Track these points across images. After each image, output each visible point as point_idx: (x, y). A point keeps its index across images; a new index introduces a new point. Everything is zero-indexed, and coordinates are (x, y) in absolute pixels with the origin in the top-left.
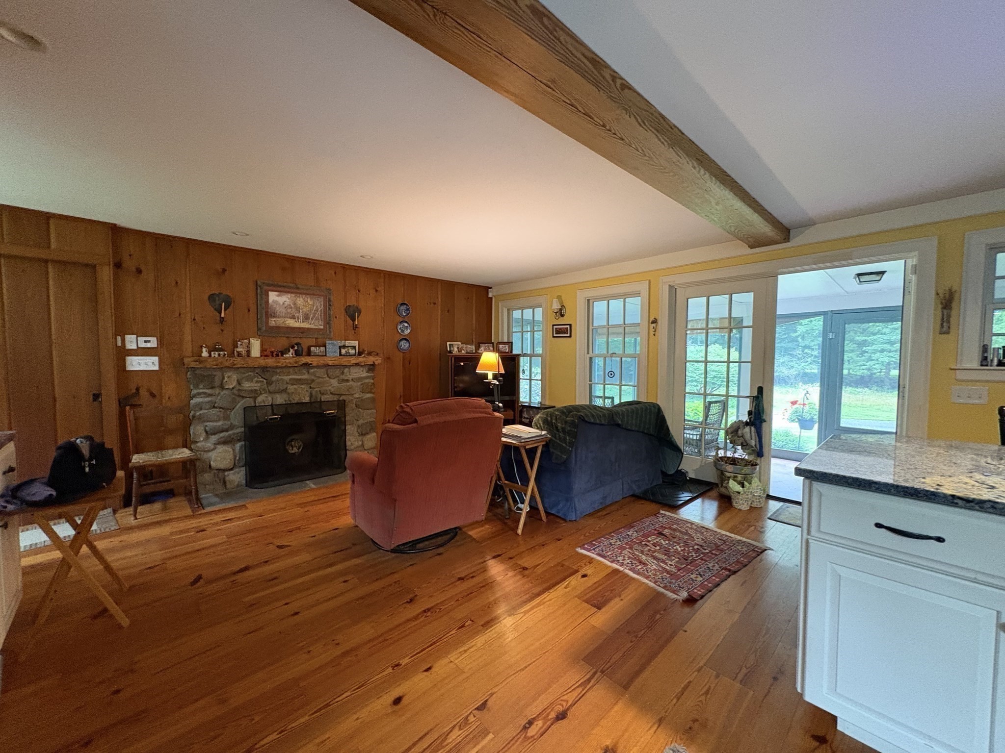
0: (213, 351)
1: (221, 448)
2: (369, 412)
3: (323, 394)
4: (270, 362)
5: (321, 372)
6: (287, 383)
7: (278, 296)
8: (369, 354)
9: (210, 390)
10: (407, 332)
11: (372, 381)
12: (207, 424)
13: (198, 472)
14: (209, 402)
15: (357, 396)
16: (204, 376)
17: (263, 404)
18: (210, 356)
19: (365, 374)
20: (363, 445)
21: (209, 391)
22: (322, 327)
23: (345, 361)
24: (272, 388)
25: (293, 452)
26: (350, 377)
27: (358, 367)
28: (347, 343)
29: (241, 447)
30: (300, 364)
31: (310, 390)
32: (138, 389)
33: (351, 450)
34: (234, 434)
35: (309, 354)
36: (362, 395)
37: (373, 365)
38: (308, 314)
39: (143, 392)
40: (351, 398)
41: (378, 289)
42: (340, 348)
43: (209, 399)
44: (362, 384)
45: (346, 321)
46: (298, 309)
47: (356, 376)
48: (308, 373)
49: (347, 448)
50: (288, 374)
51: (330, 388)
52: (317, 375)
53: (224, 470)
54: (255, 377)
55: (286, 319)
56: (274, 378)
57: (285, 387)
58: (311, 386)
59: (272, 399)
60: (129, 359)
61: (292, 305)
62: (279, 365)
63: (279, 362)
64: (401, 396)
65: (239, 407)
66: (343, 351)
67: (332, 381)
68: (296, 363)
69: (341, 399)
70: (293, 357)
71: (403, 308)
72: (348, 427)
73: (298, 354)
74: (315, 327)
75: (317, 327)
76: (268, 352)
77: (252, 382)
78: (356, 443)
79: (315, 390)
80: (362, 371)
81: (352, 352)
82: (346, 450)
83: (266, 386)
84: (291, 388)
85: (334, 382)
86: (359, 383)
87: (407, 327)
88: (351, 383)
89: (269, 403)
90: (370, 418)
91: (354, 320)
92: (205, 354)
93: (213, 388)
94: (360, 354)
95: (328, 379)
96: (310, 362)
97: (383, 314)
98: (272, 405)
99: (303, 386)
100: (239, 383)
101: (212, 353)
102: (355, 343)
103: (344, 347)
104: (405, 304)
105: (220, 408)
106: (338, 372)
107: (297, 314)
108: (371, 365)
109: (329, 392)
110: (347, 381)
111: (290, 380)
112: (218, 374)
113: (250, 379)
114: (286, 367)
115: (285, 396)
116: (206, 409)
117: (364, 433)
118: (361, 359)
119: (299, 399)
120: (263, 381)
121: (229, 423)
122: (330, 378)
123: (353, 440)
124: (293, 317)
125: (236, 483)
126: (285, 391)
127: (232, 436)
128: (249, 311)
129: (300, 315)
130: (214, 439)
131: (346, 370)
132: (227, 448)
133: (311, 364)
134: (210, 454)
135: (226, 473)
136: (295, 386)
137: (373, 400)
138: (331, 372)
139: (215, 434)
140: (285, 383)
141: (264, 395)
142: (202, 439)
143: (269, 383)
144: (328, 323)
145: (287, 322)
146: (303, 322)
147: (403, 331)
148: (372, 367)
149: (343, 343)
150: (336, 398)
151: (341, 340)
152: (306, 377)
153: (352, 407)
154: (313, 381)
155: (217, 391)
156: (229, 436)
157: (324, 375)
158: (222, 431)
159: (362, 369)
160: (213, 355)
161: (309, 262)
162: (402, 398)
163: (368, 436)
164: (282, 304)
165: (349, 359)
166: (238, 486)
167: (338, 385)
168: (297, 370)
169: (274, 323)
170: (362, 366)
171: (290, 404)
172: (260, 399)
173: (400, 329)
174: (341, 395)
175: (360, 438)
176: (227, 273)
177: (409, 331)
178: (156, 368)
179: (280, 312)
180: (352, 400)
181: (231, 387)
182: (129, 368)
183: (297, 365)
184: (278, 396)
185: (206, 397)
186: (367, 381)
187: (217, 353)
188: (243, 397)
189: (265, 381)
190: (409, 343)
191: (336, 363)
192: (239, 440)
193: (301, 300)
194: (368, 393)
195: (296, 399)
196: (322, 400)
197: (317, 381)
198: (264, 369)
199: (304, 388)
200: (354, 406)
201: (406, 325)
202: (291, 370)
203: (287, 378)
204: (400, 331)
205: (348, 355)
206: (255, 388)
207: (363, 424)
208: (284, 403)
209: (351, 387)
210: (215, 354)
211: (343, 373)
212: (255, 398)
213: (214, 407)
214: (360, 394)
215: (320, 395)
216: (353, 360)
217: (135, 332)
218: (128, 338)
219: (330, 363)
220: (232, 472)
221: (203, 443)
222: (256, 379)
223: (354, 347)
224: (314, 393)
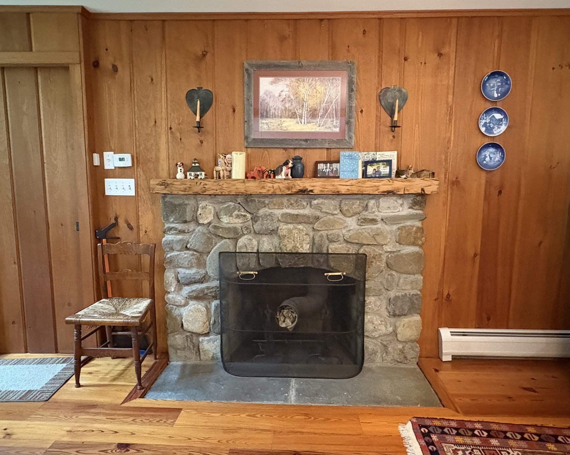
0: (189, 171)
1: (193, 305)
2: (412, 277)
3: (331, 241)
4: (253, 187)
5: (330, 205)
6: (279, 220)
7: (272, 83)
8: (418, 174)
9: (182, 225)
10: (500, 130)
11: (418, 224)
12: (179, 270)
13: (169, 331)
14: (181, 240)
15: (387, 248)
16: (175, 206)
17: (244, 250)
18: (186, 177)
19: (405, 211)
20: (395, 333)
21: (180, 226)
22: (337, 130)
23: (369, 186)
24: (257, 227)
25: (283, 325)
26: (379, 215)
27: (395, 198)
28: (380, 156)
29: (216, 307)
30: (294, 190)
31: (311, 234)
32: (116, 219)
33: (374, 338)
34: (208, 288)
35: (315, 174)
36: (398, 247)
37: (422, 195)
38: (315, 110)
39: (121, 222)
40: (378, 250)
41: (443, 52)
42: (366, 164)
43: (180, 237)
44: (399, 229)
45: (378, 118)
46: (301, 103)
47: (388, 213)
48: (311, 206)
49: (366, 334)
50: (280, 206)
51: (344, 231)
52: (324, 210)
53: (199, 335)
54: (235, 209)
55: (283, 120)
56: (262, 212)
57: (275, 227)
58: (315, 226)
59: (258, 244)
60: (108, 182)
61: (292, 97)
62: (264, 191)
63: (263, 187)
64: (475, 255)
65: (215, 252)
66: (370, 170)
67: (348, 219)
68: (289, 189)
69: (361, 251)
70: (288, 179)
71: (495, 82)
72: (370, 300)
73: (295, 174)
74: (326, 131)
75: (329, 130)
76: (254, 173)
77: (231, 216)
78: (383, 328)
79: (320, 233)
80: (402, 205)
81: (384, 170)
82: (363, 336)
83: (250, 223)
84: (284, 228)
85: (352, 223)
86: (395, 227)
87: (501, 120)
88: (379, 225)
89: (253, 248)
90: (412, 289)
91: (392, 115)
92: (180, 175)
93: (185, 222)
94: (399, 174)
95: (340, 216)
96: (310, 188)
97: (450, 100)
98: (258, 252)
99: (300, 227)
100: (217, 216)
101: (188, 173)
102: (392, 156)
103: (372, 162)
104: (501, 74)
105: (195, 251)
106: (356, 205)
107: (300, 111)
108: (418, 195)
109: (341, 239)
110: (373, 221)
111: (283, 215)
112: (192, 202)
113: (229, 212)
114: (274, 195)
115: (276, 240)
116: (177, 251)
117: (397, 312)
118: (398, 184)
119: (295, 247)
120: (245, 216)
121: (204, 272)
122: (344, 215)
123: (377, 321)
124: (293, 116)
125: (211, 355)
126: (273, 232)
127: (206, 291)
128: (234, 111)
129: (305, 113)
130: (187, 290)
131: (372, 203)
132: (200, 306)
133: (311, 191)
134: (182, 309)
135: (201, 339)
136: (291, 226)
137: (418, 258)
138: (346, 204)
139: (188, 284)
140: (276, 220)
141: (246, 237)
142: (173, 290)
143: (255, 219)
144: (348, 123)
145: (284, 125)
146: (309, 123)
147: (489, 129)
148: (419, 198)
149: (370, 156)
150: (352, 250)
151: (367, 150)
152: (307, 211)
153: (379, 267)
154: (317, 218)
155: (192, 226)
156: (202, 291)
157: (336, 210)
158: (195, 283)
159: (400, 201)
160: (189, 177)
161: (321, 20)
162: (478, 258)
163: (405, 320)
164: (277, 95)
165: (377, 184)
166: (213, 358)
167: (358, 227)
168: (293, 199)
169: (265, 126)
170: (401, 196)
171: (281, 253)
172: (241, 242)
173: (485, 125)
174: (362, 245)
175: (392, 320)
176: (208, 56)
177: (503, 128)
178: (132, 193)
179: (275, 109)
180: (381, 254)
181: (206, 222)
182: (108, 192)
183: (289, 192)
184: (265, 239)
185: (177, 234)
186: (409, 223)
187: (193, 174)
188: (223, 238)
189: (248, 215)
190: (502, 151)
191: (355, 190)
192: (215, 298)
193: (307, 85)
194: (409, 244)
195: (289, 247)
196: (330, 252)
197: (325, 219)
198: (248, 197)
199: (303, 230)
200: (384, 265)
201: (498, 116)
202: (285, 200)
203: (278, 212)
204: (483, 129)
205: (378, 176)
206: (234, 225)
207: (397, 298)
208: (273, 251)
209: (378, 234)
210: (191, 175)
211: (366, 208)
212: (236, 240)
213: (187, 248)
214: (394, 246)
215: (327, 242)
216: (384, 185)
217: (113, 148)
218: (108, 155)
219: (343, 190)
220: (206, 338)
221: (174, 296)
222: (236, 212)
223: (389, 163)
224: (317, 239)
